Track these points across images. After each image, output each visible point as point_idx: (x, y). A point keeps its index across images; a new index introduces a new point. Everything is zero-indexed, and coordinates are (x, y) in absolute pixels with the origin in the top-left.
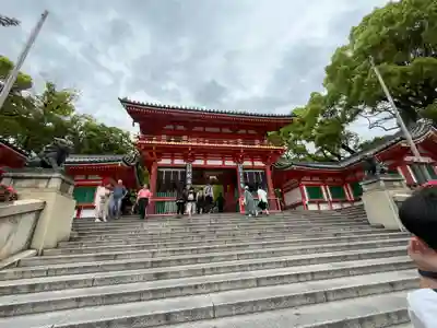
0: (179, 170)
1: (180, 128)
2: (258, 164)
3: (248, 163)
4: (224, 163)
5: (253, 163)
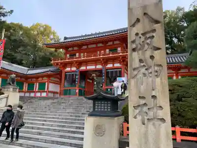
0: (75, 73)
1: (76, 48)
2: (117, 65)
3: (110, 66)
4: (96, 67)
5: (113, 65)
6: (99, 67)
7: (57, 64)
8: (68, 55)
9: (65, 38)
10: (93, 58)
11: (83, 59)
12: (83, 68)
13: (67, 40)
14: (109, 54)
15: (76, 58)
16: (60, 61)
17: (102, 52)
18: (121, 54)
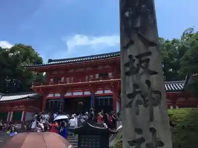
0: (58, 100)
2: (108, 92)
3: (99, 92)
4: (83, 93)
5: (104, 92)
6: (87, 93)
7: (38, 89)
8: (52, 80)
9: (50, 61)
10: (80, 83)
11: (68, 84)
12: (68, 94)
13: (52, 63)
14: (99, 79)
15: (60, 83)
16: (41, 86)
17: (91, 76)
18: (112, 80)
